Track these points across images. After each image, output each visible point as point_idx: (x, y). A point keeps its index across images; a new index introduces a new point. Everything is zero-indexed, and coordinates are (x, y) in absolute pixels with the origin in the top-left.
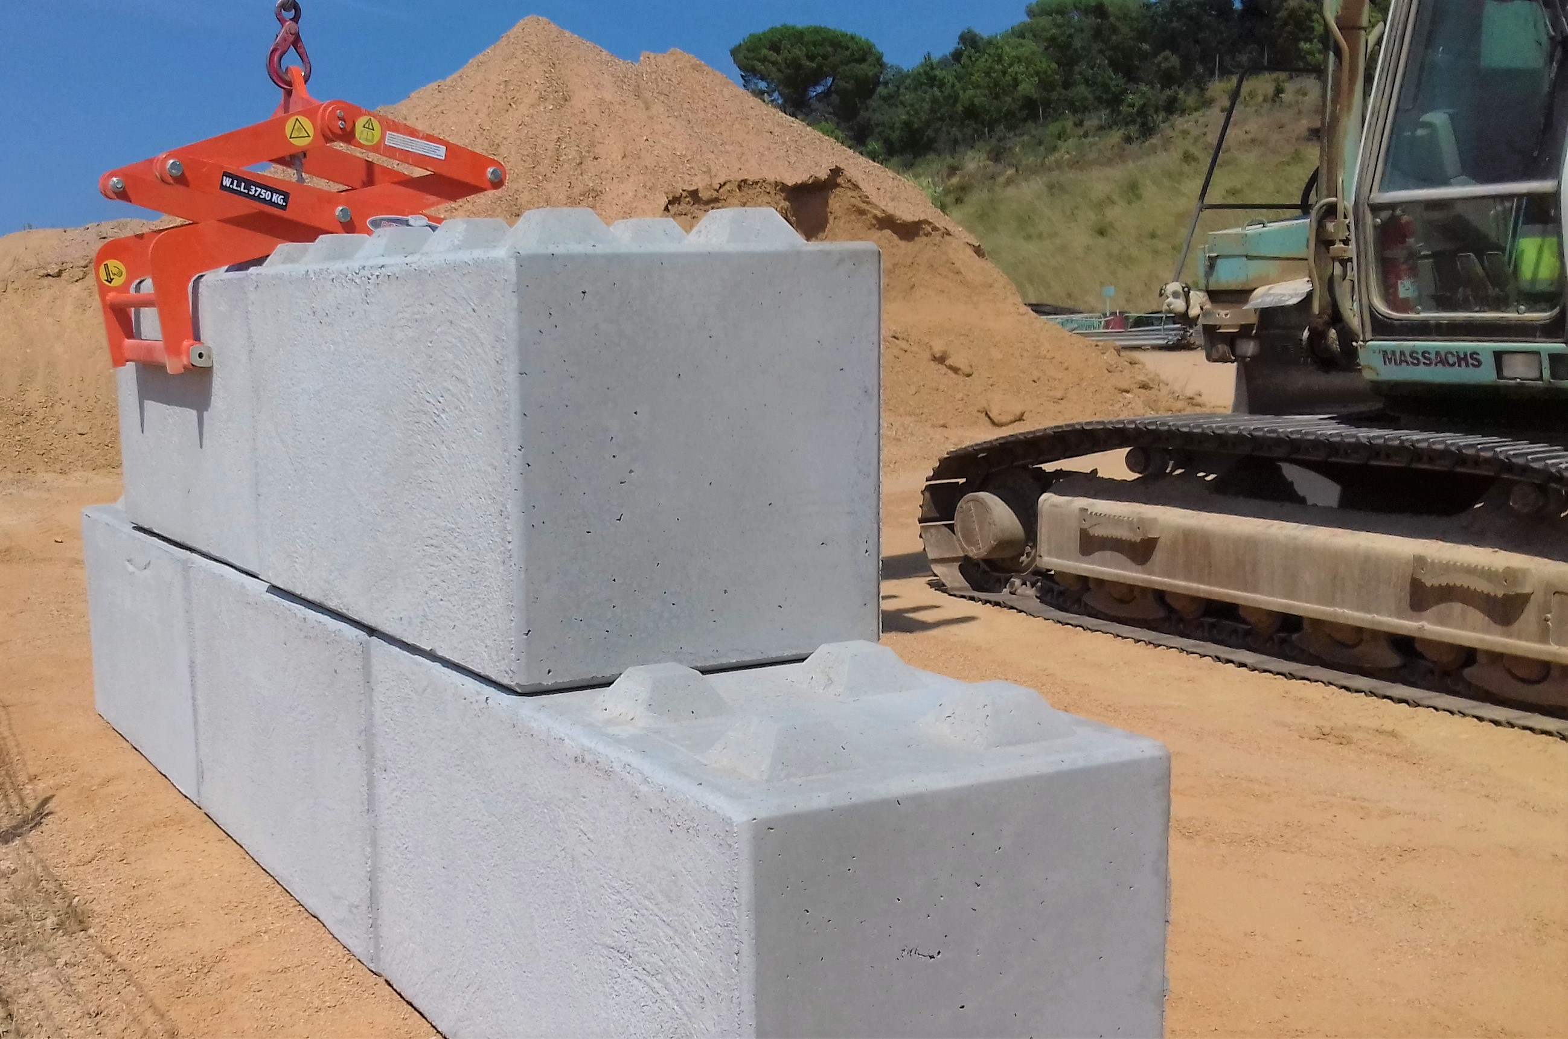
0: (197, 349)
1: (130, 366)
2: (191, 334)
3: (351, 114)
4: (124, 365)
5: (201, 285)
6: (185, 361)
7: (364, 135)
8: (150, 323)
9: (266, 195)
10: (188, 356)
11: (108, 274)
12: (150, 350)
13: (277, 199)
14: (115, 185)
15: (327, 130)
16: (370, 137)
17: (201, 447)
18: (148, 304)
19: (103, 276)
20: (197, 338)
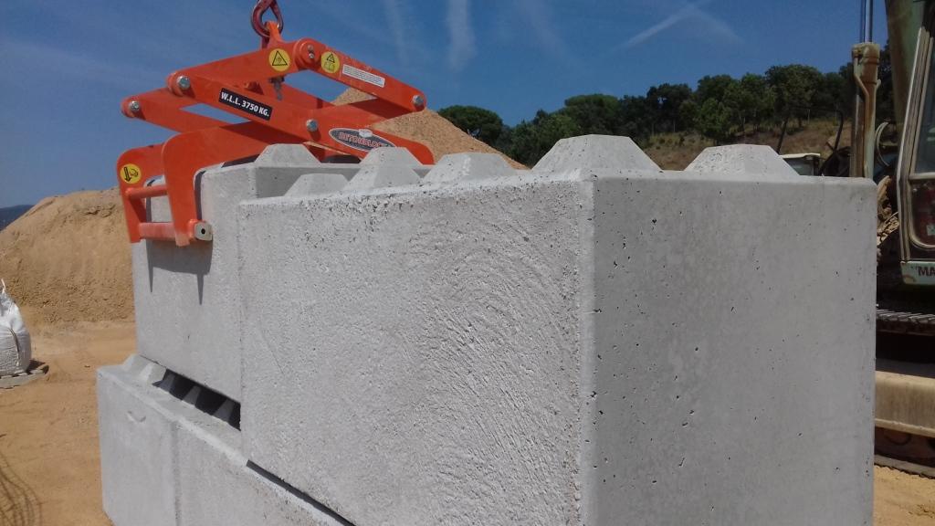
0: (200, 226)
1: (143, 243)
2: (196, 215)
3: (319, 50)
4: (139, 241)
5: (203, 178)
6: (191, 235)
7: (327, 66)
8: (161, 210)
9: (255, 108)
10: (193, 232)
11: (127, 174)
12: (160, 229)
13: (263, 111)
14: (133, 107)
15: (301, 62)
16: (331, 67)
17: (201, 303)
18: (160, 192)
19: (123, 175)
20: (199, 218)
